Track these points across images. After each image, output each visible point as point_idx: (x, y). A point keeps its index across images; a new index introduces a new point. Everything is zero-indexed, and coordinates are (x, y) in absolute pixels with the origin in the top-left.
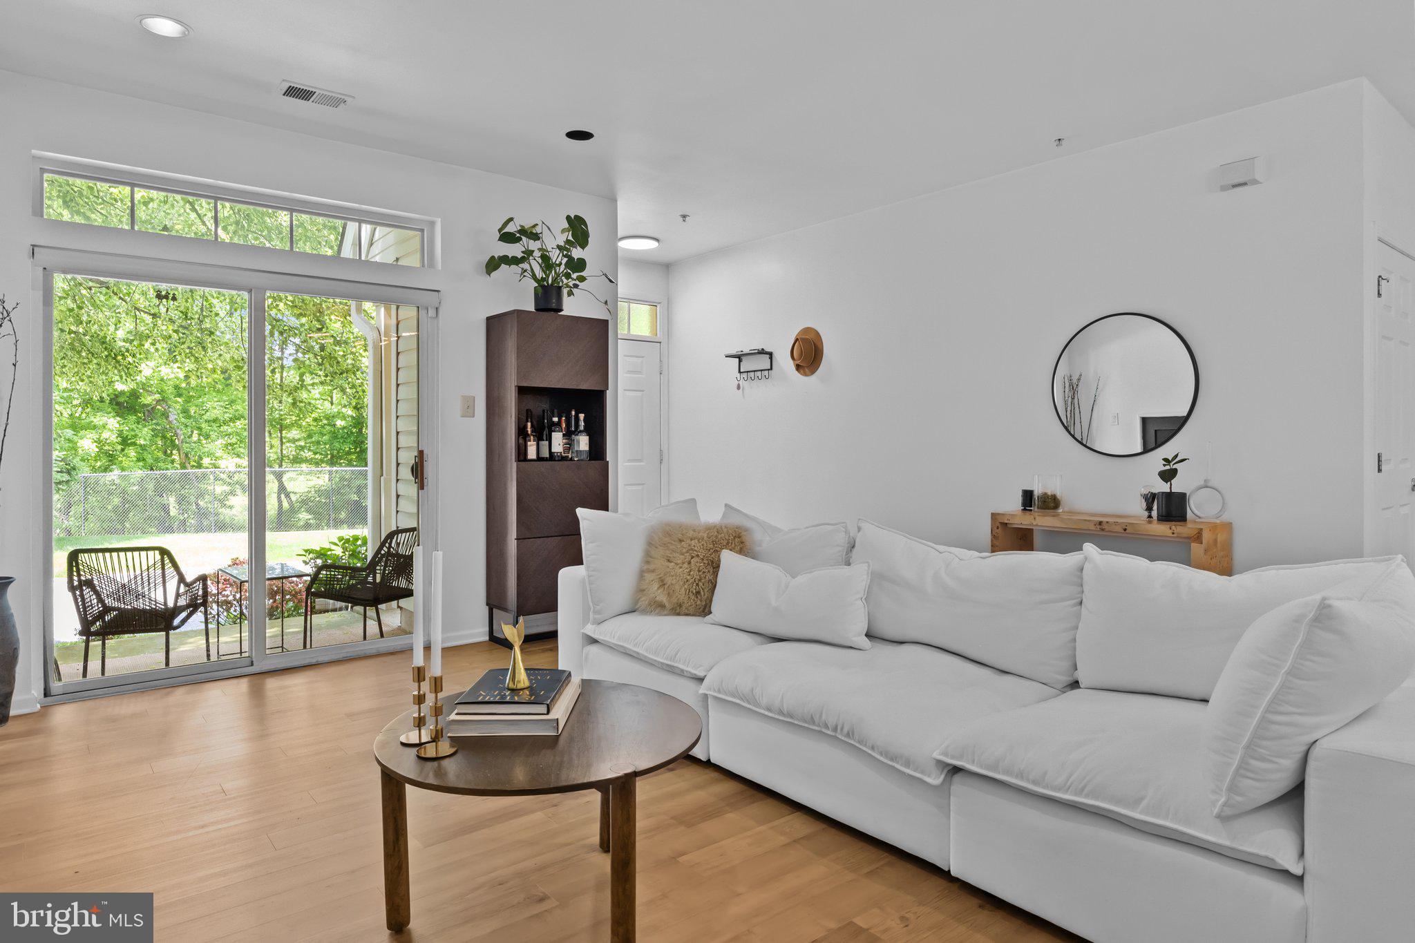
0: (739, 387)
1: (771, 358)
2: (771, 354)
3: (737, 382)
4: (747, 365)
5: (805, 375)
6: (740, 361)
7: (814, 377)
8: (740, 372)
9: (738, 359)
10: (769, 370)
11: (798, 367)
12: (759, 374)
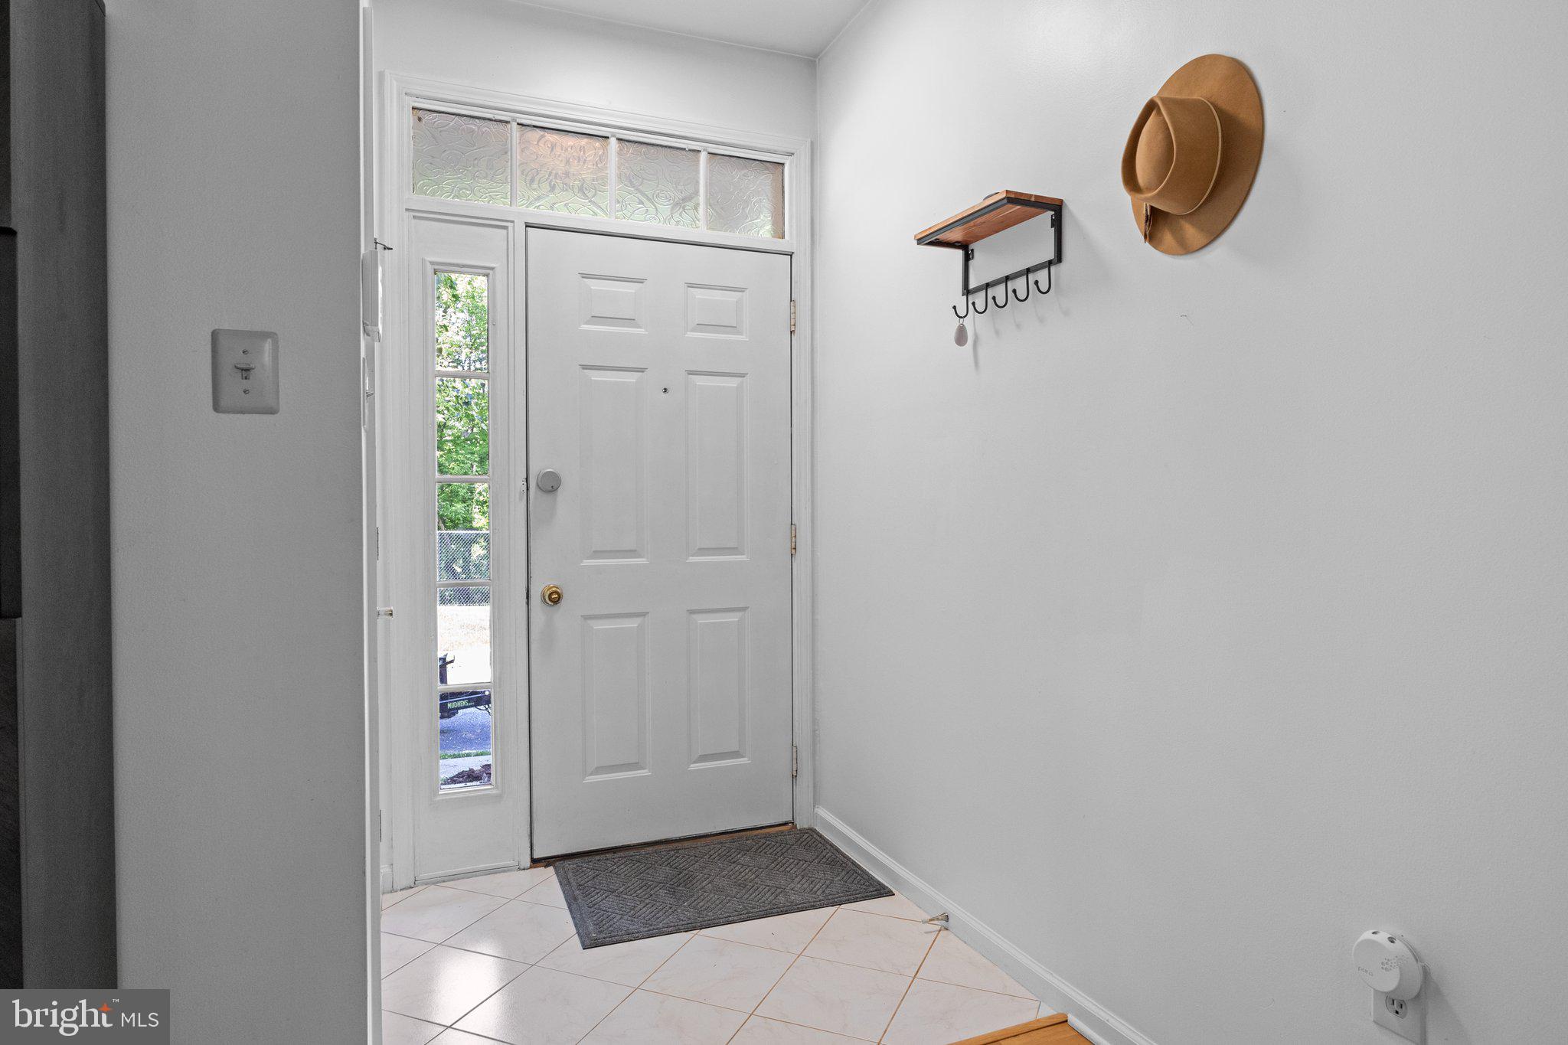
0: (961, 337)
1: (1057, 223)
2: (1056, 208)
3: (956, 322)
4: (987, 265)
5: (1185, 249)
6: (968, 257)
7: (1219, 252)
8: (967, 291)
9: (959, 254)
10: (1050, 263)
11: (1155, 223)
12: (1020, 284)
